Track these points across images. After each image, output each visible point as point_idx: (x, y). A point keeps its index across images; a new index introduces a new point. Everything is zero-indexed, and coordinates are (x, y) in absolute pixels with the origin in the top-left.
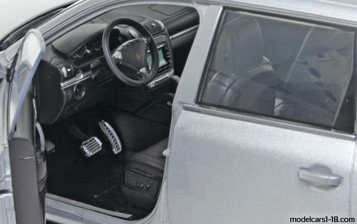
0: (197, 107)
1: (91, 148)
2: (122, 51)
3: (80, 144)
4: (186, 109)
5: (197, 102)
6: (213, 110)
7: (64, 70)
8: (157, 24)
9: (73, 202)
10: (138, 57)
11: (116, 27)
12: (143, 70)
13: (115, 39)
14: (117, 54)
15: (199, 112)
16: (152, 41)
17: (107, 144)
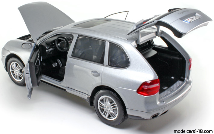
0: (72, 57)
1: (54, 65)
2: (60, 44)
3: (52, 64)
4: (70, 57)
5: (72, 56)
6: (75, 58)
7: (47, 47)
8: (71, 38)
9: (48, 77)
10: (64, 45)
11: (60, 38)
12: (65, 48)
13: (59, 41)
14: (59, 45)
15: (72, 58)
16: (68, 42)
17: (58, 64)
